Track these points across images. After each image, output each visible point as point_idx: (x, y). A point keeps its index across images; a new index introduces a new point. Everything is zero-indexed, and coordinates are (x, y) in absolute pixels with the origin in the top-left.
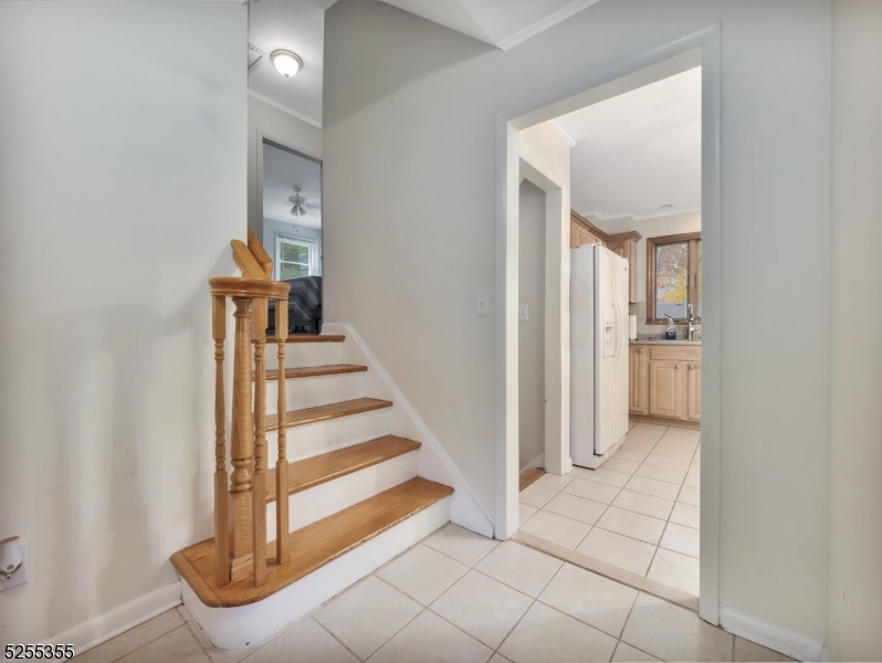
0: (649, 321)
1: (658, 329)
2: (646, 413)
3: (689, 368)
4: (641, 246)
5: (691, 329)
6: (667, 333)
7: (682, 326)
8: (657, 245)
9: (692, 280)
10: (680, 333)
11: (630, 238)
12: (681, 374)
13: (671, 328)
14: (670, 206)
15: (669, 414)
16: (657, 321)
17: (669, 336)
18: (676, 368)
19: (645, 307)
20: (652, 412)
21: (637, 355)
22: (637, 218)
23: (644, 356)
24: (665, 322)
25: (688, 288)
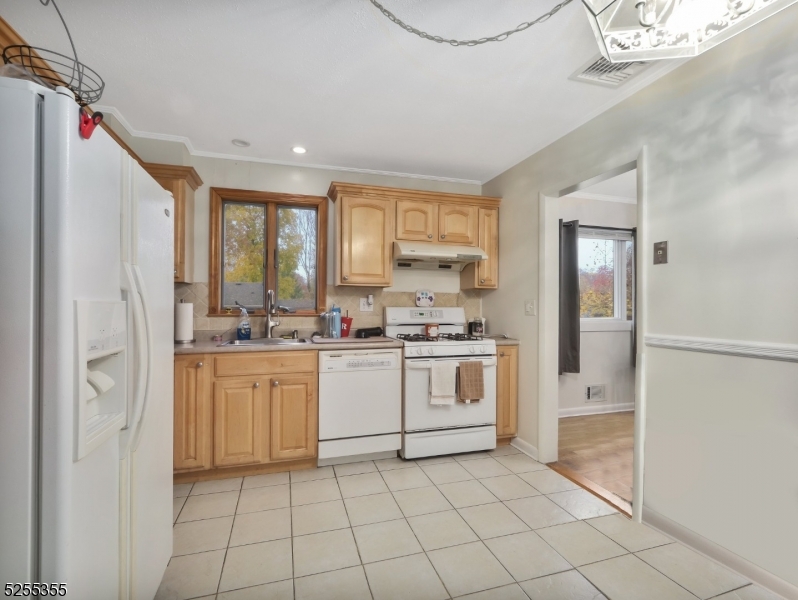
0: (213, 312)
1: (225, 324)
2: (207, 465)
3: (272, 384)
4: (202, 197)
5: (271, 324)
6: (239, 330)
7: (259, 320)
8: (225, 200)
9: (271, 258)
10: (256, 330)
11: (183, 177)
12: (261, 396)
13: (245, 322)
14: (245, 144)
15: (243, 460)
16: (224, 312)
17: (242, 335)
18: (254, 386)
19: (206, 291)
20: (218, 462)
21: (192, 371)
22: (195, 152)
23: (206, 374)
24: (237, 313)
25: (266, 266)
